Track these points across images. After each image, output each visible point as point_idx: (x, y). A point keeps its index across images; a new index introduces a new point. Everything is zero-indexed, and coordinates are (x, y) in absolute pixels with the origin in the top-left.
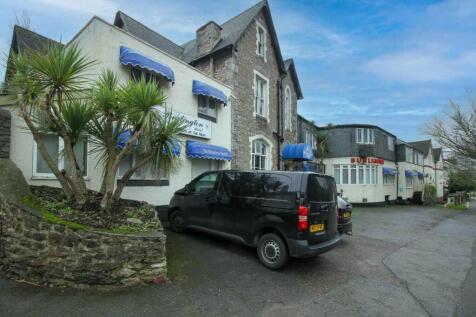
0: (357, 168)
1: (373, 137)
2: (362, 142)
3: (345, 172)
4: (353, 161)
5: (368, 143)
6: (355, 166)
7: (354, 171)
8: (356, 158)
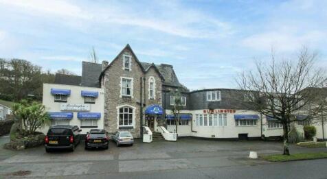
0: (208, 116)
1: (220, 96)
2: (211, 100)
3: (201, 118)
4: (205, 112)
5: (216, 99)
6: (206, 115)
7: (205, 118)
8: (206, 110)
